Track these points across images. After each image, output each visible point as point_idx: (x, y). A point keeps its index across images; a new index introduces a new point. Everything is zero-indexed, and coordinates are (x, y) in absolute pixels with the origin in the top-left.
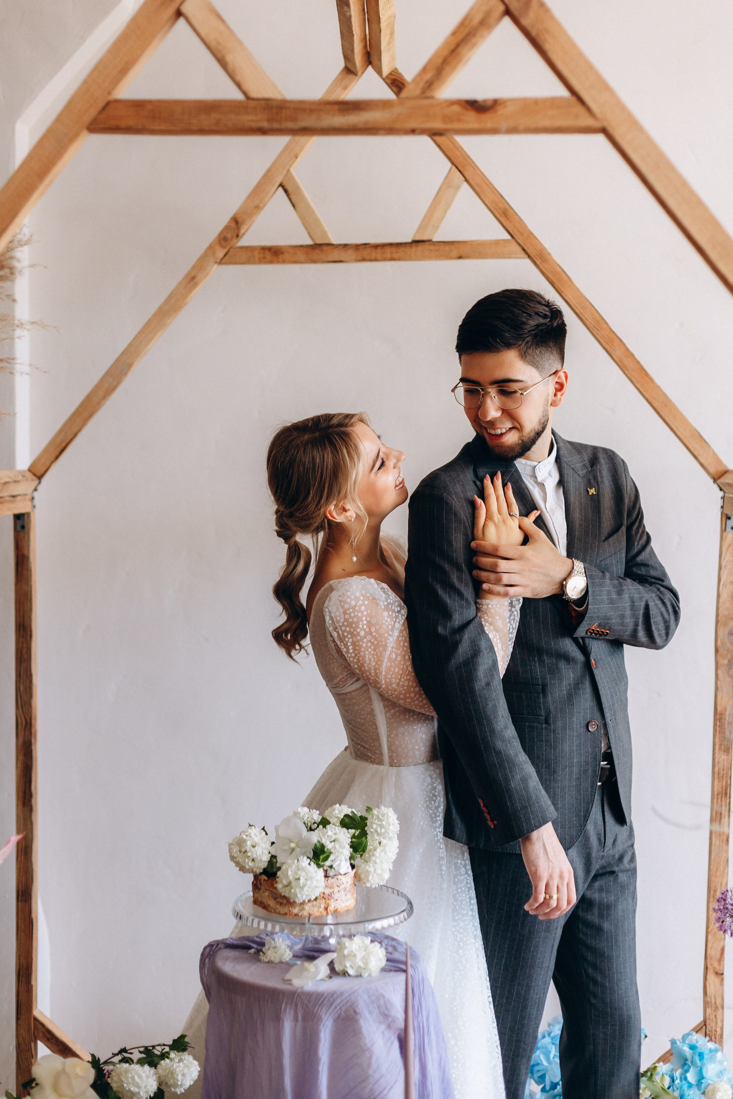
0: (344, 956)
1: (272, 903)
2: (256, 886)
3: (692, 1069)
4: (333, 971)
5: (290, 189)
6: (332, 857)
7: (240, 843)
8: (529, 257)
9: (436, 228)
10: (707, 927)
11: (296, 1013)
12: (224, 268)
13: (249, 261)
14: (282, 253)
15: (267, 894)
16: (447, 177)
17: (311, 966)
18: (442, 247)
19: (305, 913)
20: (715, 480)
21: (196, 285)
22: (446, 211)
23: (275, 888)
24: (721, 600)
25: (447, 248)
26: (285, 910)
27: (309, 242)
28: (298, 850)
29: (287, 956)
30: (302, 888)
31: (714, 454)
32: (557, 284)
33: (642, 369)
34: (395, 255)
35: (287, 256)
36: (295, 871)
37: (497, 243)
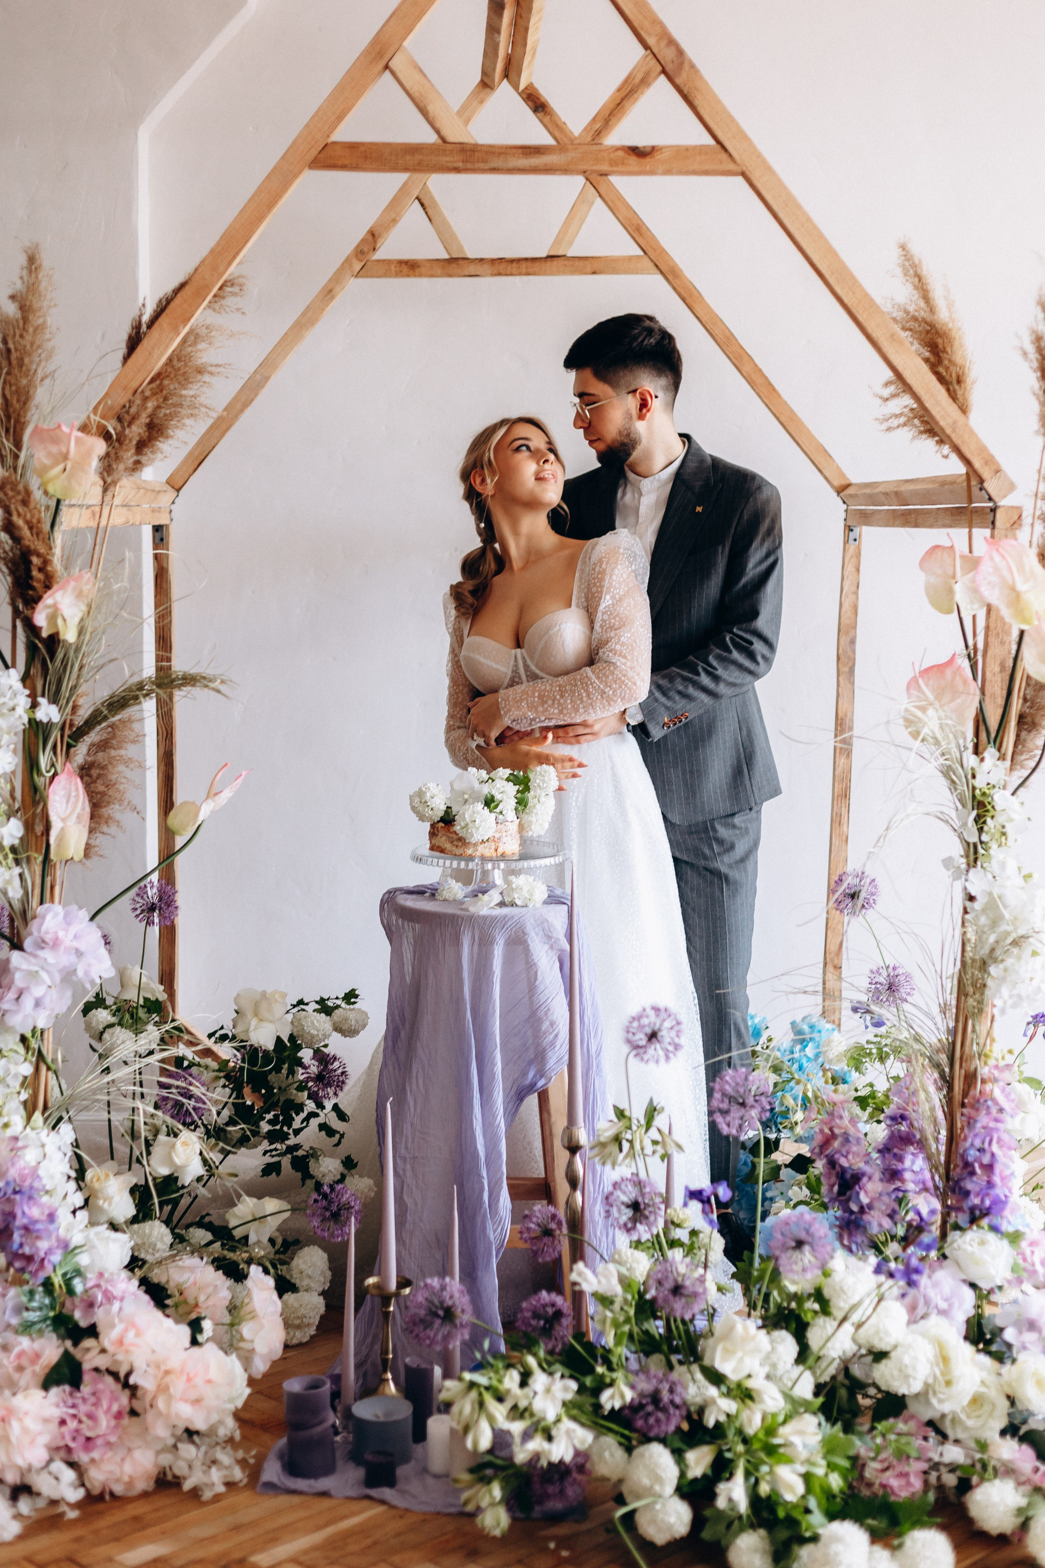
0: (513, 889)
1: (448, 846)
2: (433, 834)
3: (810, 1044)
4: (503, 901)
5: (426, 203)
6: (501, 806)
7: (420, 794)
8: (661, 272)
9: (571, 243)
10: (827, 924)
11: (473, 935)
12: (360, 281)
13: (386, 275)
14: (419, 267)
15: (444, 838)
17: (486, 897)
18: (577, 263)
19: (478, 853)
20: (839, 493)
21: (333, 297)
22: (580, 226)
23: (454, 832)
24: (843, 609)
25: (581, 263)
26: (460, 851)
27: (446, 256)
28: (471, 800)
29: (461, 895)
30: (477, 829)
31: (838, 467)
32: (688, 300)
33: (770, 384)
34: (530, 270)
35: (423, 270)
36: (471, 816)
37: (630, 258)
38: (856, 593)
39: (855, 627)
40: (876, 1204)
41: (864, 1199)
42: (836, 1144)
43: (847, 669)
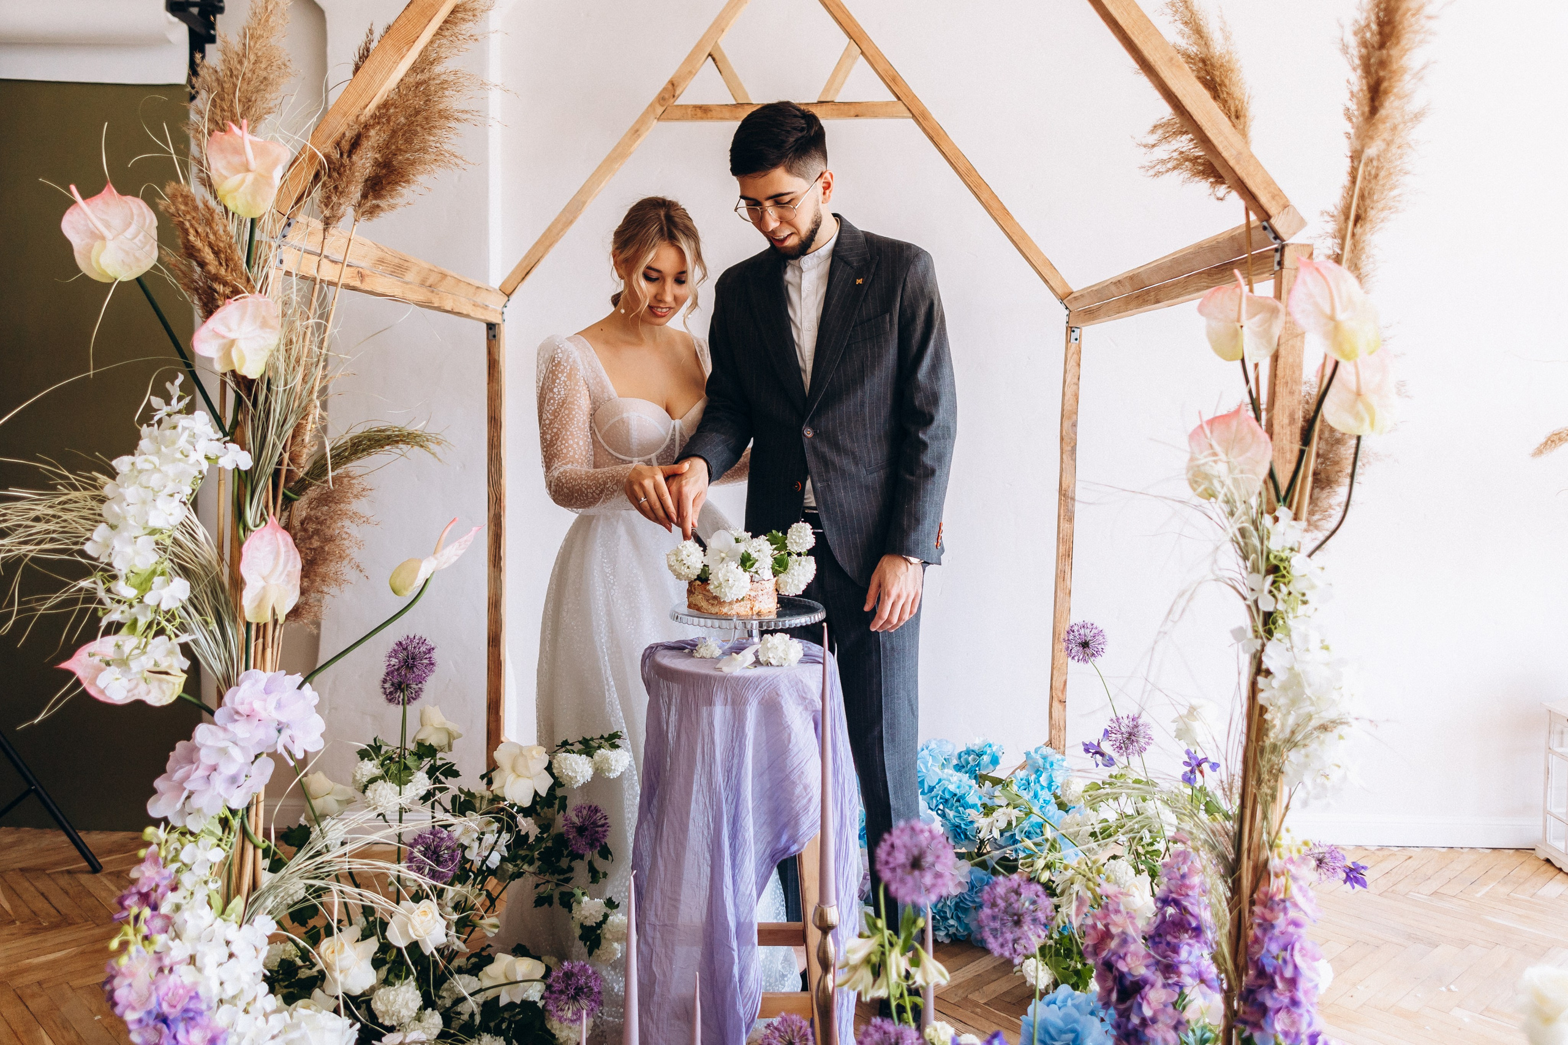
0: (768, 649)
1: (704, 604)
2: (690, 592)
3: (1043, 775)
4: (757, 663)
5: (717, 59)
6: (757, 565)
8: (914, 116)
9: (838, 91)
10: (1053, 664)
11: (726, 695)
12: (663, 124)
13: (683, 118)
14: (710, 110)
15: (700, 597)
16: (846, 49)
17: (739, 657)
18: (842, 107)
19: (734, 612)
20: (1061, 300)
21: (639, 136)
22: (846, 77)
23: (708, 591)
24: (1066, 398)
25: (846, 107)
26: (714, 610)
27: (733, 102)
28: (727, 559)
29: (718, 652)
30: (731, 588)
31: (1061, 278)
32: (936, 137)
35: (714, 113)
36: (725, 575)
37: (887, 104)
38: (1077, 384)
39: (1076, 413)
40: (1161, 1018)
41: (1148, 1012)
42: (1113, 944)
43: (1069, 448)
